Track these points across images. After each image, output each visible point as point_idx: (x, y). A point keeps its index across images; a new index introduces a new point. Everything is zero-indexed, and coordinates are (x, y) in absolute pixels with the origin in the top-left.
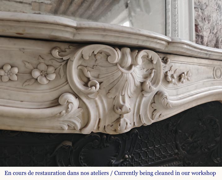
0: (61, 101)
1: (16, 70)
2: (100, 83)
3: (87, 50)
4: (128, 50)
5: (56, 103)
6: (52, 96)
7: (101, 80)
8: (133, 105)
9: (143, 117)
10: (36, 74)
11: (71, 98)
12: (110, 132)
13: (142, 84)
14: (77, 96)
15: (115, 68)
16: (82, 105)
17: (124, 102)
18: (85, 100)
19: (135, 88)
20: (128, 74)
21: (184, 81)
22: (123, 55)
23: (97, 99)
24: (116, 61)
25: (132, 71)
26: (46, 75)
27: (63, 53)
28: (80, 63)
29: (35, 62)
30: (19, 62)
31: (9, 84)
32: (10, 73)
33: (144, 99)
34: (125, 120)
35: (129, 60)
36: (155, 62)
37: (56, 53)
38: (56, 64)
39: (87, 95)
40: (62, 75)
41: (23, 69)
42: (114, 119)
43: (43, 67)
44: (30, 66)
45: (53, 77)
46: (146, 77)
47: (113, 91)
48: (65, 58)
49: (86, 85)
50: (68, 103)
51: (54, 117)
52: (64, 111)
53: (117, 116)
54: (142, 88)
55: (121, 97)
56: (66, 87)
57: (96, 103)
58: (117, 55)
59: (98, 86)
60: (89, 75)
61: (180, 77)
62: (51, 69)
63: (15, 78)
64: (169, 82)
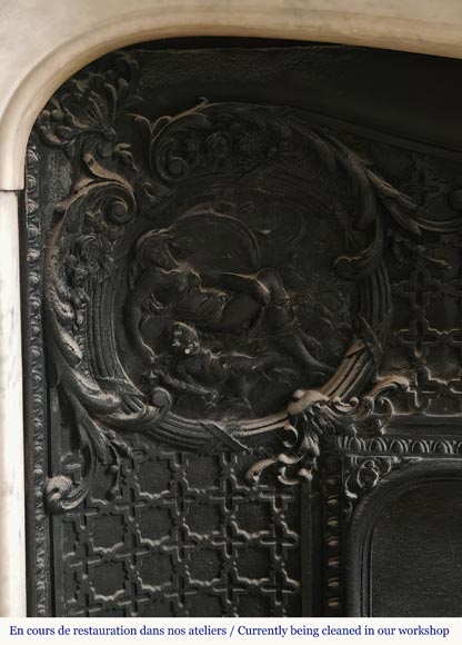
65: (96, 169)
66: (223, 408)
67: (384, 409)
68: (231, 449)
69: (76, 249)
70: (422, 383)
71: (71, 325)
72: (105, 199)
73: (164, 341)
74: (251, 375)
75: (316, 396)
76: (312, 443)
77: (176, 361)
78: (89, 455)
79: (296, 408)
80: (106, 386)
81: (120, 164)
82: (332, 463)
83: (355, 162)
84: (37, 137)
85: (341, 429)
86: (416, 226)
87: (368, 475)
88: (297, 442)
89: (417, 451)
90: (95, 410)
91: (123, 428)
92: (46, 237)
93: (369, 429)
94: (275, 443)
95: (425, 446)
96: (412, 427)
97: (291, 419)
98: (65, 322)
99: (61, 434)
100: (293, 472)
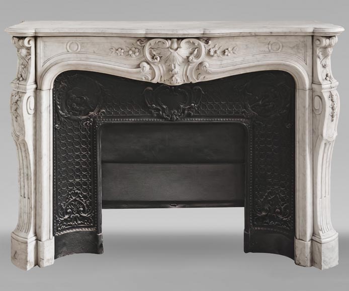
0: (140, 66)
1: (123, 51)
2: (161, 57)
3: (152, 41)
4: (176, 40)
5: (138, 66)
6: (137, 63)
7: (161, 56)
8: (182, 70)
9: (189, 77)
10: (131, 52)
11: (145, 64)
12: (168, 83)
13: (188, 57)
14: (148, 64)
15: (167, 49)
16: (151, 68)
17: (175, 68)
18: (152, 66)
19: (183, 60)
20: (175, 54)
21: (229, 54)
22: (172, 43)
23: (159, 65)
24: (168, 46)
25: (177, 51)
26: (134, 53)
27: (142, 42)
28: (150, 47)
29: (130, 47)
30: (124, 47)
31: (120, 57)
32: (120, 52)
33: (190, 67)
34: (175, 78)
35: (175, 46)
36: (196, 45)
37: (138, 43)
38: (139, 48)
39: (154, 63)
40: (142, 52)
41: (125, 50)
42: (170, 77)
43: (133, 49)
44: (128, 49)
45: (137, 54)
46: (191, 53)
47: (168, 61)
48: (143, 45)
49: (153, 58)
50: (144, 67)
51: (137, 73)
52: (142, 71)
53: (171, 75)
54: (187, 61)
55: (173, 65)
56: (143, 59)
57: (159, 67)
58: (168, 43)
59: (159, 59)
60: (154, 53)
61: (224, 52)
62: (137, 50)
63: (123, 54)
64: (212, 56)
65: (62, 84)
66: (80, 115)
67: (101, 114)
68: (81, 121)
69: (59, 94)
70: (107, 111)
71: (59, 104)
72: (63, 88)
73: (71, 106)
74: (83, 110)
75: (92, 113)
76: (92, 120)
77: (73, 109)
78: (61, 122)
79: (90, 115)
80: (63, 112)
81: (66, 82)
82: (94, 122)
83: (96, 82)
84: (55, 80)
85: (95, 117)
86: (105, 90)
87: (99, 124)
88: (90, 119)
89: (106, 120)
90: (62, 115)
91: (65, 118)
92: (56, 93)
93: (99, 117)
94: (87, 120)
95: (107, 120)
96: (105, 117)
97: (89, 116)
98: (58, 104)
99: (57, 119)
100: (89, 124)
